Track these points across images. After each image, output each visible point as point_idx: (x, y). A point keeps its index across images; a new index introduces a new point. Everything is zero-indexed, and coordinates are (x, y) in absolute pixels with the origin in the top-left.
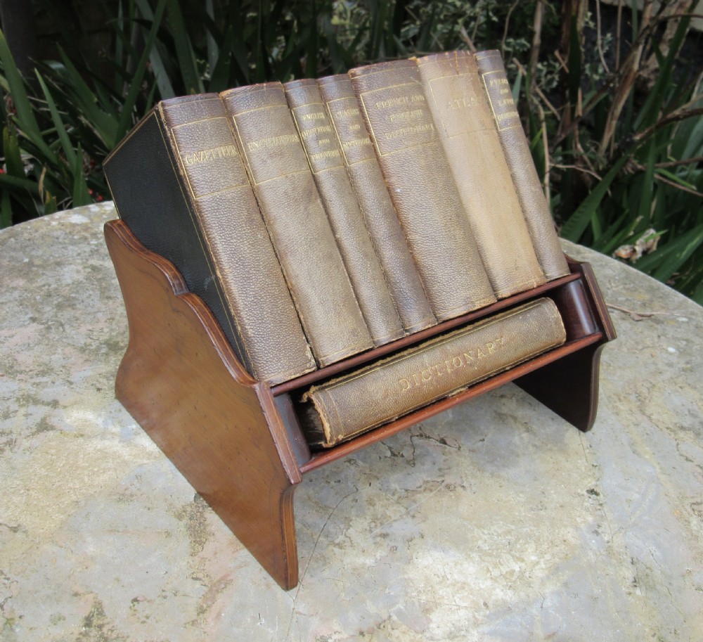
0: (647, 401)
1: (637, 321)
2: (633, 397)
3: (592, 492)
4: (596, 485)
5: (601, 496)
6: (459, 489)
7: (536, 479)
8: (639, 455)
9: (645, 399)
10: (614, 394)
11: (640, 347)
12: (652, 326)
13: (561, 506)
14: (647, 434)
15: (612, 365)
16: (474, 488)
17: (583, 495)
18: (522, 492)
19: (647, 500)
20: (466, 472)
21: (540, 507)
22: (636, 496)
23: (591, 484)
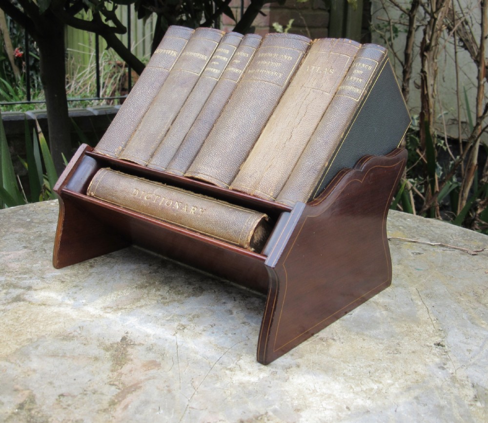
0: (483, 296)
1: (473, 255)
2: (471, 294)
3: (439, 344)
4: (442, 341)
5: (446, 347)
6: (331, 341)
7: (392, 336)
8: (477, 325)
9: (481, 295)
10: (456, 292)
11: (476, 268)
12: (484, 258)
13: (413, 352)
14: (483, 314)
15: (454, 277)
16: (342, 340)
17: (431, 346)
18: (381, 343)
19: (484, 350)
20: (337, 331)
21: (395, 352)
22: (475, 348)
23: (438, 340)
